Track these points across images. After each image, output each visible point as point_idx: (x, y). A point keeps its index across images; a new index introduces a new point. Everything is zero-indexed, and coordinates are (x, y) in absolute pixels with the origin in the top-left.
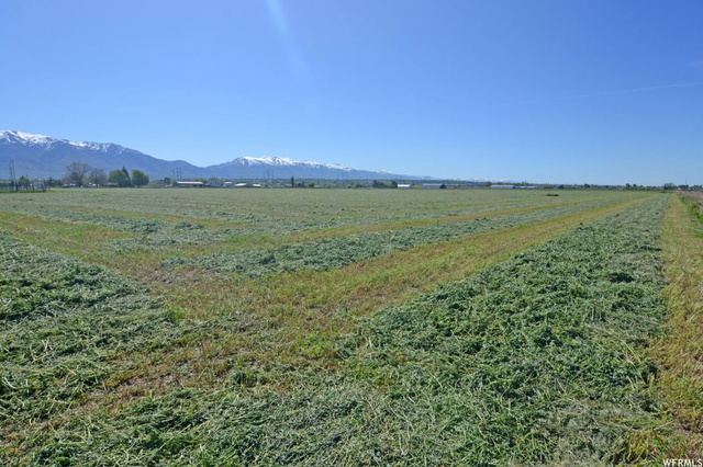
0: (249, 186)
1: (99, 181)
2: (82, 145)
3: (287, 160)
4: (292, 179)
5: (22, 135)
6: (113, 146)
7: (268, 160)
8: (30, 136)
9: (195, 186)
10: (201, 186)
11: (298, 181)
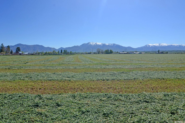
0: (140, 53)
1: (102, 53)
2: (108, 44)
3: (165, 44)
4: (159, 51)
5: (98, 43)
6: (114, 44)
7: (157, 45)
8: (99, 43)
9: (125, 53)
10: (126, 53)
11: (160, 51)
